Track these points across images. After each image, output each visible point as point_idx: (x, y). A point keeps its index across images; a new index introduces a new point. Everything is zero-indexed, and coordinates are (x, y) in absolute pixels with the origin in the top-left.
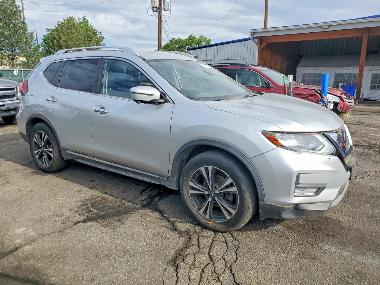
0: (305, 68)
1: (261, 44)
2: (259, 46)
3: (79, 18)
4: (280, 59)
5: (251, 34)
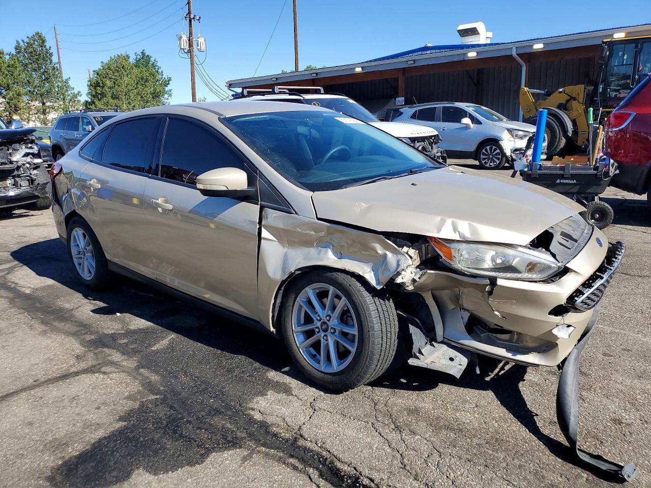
3: (136, 53)
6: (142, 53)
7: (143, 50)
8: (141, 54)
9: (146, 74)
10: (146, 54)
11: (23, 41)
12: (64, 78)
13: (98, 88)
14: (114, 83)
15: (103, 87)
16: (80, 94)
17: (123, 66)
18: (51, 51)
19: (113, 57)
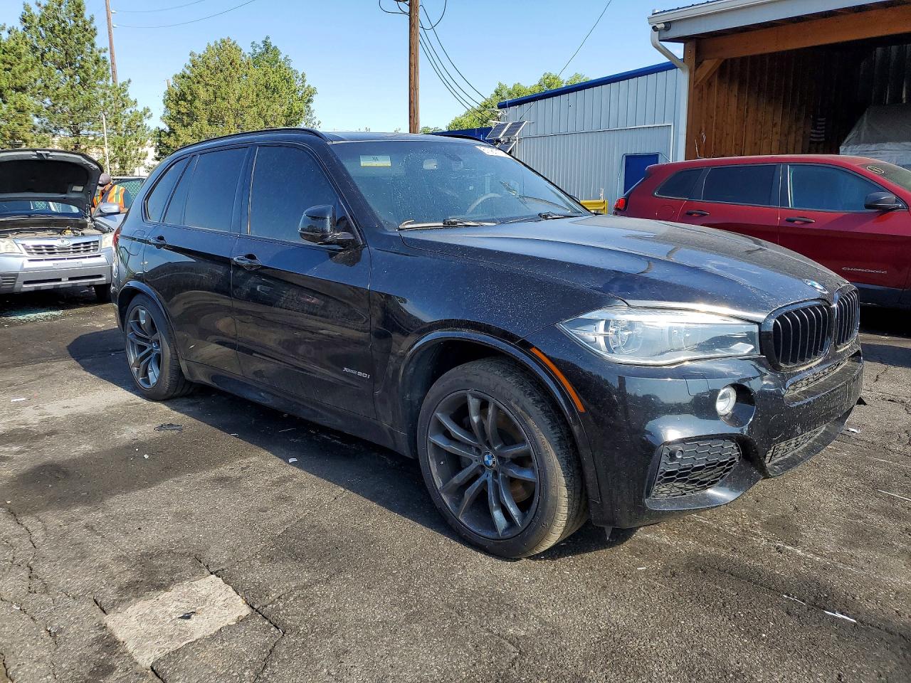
0: (874, 147)
1: (698, 64)
2: (691, 72)
3: (253, 43)
4: (778, 120)
5: (654, 28)
6: (265, 42)
7: (268, 38)
8: (262, 46)
9: (274, 79)
10: (273, 45)
11: (39, 5)
12: (120, 81)
13: (182, 103)
14: (215, 93)
15: (191, 102)
16: (148, 114)
17: (233, 61)
18: (93, 26)
19: (212, 44)
